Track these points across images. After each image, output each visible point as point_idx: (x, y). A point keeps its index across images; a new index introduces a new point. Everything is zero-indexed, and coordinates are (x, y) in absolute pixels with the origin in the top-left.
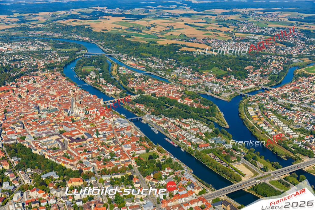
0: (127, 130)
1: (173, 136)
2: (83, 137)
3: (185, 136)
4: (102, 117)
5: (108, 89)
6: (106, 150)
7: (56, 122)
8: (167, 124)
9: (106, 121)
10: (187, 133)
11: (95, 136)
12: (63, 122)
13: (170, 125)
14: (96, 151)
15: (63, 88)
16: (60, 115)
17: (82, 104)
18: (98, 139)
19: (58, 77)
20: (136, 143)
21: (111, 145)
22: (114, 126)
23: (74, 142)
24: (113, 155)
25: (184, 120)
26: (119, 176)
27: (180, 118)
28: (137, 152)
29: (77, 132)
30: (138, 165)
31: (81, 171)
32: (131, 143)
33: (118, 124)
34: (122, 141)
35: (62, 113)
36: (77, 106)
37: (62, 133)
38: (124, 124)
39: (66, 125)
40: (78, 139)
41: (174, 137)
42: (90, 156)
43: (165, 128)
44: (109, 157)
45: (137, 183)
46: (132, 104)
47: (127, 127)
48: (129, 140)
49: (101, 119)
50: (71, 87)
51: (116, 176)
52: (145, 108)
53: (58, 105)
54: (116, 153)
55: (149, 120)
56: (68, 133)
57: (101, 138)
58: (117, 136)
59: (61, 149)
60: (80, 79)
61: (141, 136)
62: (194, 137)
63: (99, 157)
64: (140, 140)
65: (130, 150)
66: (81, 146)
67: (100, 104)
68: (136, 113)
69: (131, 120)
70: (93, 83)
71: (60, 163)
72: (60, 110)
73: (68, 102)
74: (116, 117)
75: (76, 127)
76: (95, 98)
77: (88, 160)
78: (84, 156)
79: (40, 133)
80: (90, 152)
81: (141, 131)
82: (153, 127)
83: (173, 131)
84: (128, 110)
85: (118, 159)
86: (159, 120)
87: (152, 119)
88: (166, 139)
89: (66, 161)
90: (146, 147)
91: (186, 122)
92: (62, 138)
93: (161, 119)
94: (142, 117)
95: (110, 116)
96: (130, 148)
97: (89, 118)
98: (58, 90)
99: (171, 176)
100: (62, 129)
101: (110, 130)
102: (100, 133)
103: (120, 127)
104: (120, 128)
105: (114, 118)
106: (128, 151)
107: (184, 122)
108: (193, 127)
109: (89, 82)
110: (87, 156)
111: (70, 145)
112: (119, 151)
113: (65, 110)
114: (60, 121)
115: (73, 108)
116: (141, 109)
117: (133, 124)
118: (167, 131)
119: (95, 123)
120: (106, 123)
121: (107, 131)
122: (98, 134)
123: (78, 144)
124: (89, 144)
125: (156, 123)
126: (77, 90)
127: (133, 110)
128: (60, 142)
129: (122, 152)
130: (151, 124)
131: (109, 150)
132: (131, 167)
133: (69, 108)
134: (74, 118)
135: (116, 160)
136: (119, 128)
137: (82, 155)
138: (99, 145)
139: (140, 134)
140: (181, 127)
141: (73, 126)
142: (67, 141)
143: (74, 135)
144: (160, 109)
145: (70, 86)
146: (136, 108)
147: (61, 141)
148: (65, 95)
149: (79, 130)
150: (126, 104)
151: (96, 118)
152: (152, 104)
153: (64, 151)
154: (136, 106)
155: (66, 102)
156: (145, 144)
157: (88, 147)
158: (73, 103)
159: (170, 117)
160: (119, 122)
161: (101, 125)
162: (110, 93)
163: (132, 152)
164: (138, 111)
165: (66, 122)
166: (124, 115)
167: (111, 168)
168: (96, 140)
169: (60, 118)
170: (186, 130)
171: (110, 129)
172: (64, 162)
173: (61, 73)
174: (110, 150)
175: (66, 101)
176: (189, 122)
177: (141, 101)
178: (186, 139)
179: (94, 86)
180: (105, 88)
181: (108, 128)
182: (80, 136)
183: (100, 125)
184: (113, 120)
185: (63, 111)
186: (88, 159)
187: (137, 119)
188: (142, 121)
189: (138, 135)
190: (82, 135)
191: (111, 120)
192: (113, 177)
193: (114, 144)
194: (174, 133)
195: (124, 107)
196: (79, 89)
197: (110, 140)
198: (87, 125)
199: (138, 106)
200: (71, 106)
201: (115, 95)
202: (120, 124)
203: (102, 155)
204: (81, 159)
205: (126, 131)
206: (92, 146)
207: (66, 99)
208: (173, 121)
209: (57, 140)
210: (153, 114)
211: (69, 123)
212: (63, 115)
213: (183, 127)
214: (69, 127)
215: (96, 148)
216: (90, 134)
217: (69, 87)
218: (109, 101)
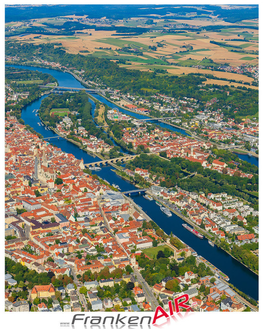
0: (122, 210)
1: (195, 221)
2: (53, 220)
3: (215, 220)
4: (82, 189)
5: (91, 145)
6: (89, 241)
7: (11, 195)
8: (186, 201)
9: (89, 195)
10: (217, 217)
11: (72, 218)
12: (21, 195)
13: (190, 203)
14: (73, 243)
15: (21, 142)
16: (18, 185)
17: (52, 169)
18: (77, 223)
19: (14, 124)
20: (136, 231)
21: (98, 234)
22: (102, 203)
23: (39, 228)
24: (100, 249)
25: (212, 196)
26: (111, 284)
27: (207, 192)
28: (138, 246)
29: (44, 212)
30: (140, 266)
31: (51, 274)
32: (130, 230)
33: (107, 200)
34: (114, 227)
35: (21, 181)
36: (43, 171)
37: (20, 214)
38: (117, 200)
39: (26, 200)
40: (46, 223)
41: (198, 223)
42: (66, 251)
43: (182, 208)
44: (95, 253)
45: (139, 296)
46: (129, 168)
47: (122, 206)
48: (125, 227)
49: (81, 191)
50: (33, 141)
51: (106, 284)
52: (150, 176)
53: (13, 169)
54: (106, 247)
55: (156, 194)
56: (30, 214)
57: (82, 222)
58: (107, 219)
59: (19, 239)
60: (47, 129)
61: (144, 220)
62: (229, 223)
63: (78, 252)
64: (143, 227)
65: (128, 243)
66: (50, 235)
67: (80, 168)
68: (136, 182)
69: (127, 195)
70: (68, 134)
71: (19, 260)
72: (17, 177)
73: (29, 165)
74: (105, 190)
75: (42, 204)
76: (72, 159)
77: (62, 257)
78: (56, 251)
80: (65, 245)
81: (144, 213)
82: (163, 206)
83: (195, 213)
84: (123, 178)
85: (109, 257)
86: (173, 194)
87: (161, 193)
88: (185, 225)
89: (27, 258)
90: (154, 238)
91: (216, 199)
92: (20, 221)
93: (176, 193)
94: (145, 189)
95: (95, 187)
96: (128, 239)
97: (62, 191)
98: (13, 145)
99: (194, 286)
100: (20, 207)
101: (95, 210)
102: (80, 214)
103: (112, 205)
104: (111, 207)
105: (101, 191)
106: (124, 244)
107: (213, 198)
108: (227, 207)
109: (61, 133)
110: (60, 251)
111: (33, 233)
112: (110, 244)
113: (24, 177)
114: (18, 195)
115: (37, 173)
116: (143, 177)
117: (132, 201)
118: (185, 212)
119: (72, 198)
120: (89, 199)
121: (90, 211)
122: (76, 216)
123: (46, 231)
124: (63, 230)
125: (168, 200)
126: (44, 145)
127: (131, 178)
128: (18, 227)
129: (116, 245)
130: (161, 201)
131: (94, 242)
132: (129, 270)
133: (31, 174)
134: (39, 190)
135: (106, 257)
136: (109, 207)
137: (53, 249)
138: (79, 234)
139: (143, 216)
140: (208, 207)
141: (37, 203)
142: (27, 226)
143: (40, 217)
144: (173, 177)
145: (31, 138)
146: (136, 175)
147: (19, 225)
148: (25, 153)
149: (48, 209)
150: (120, 168)
151: (72, 191)
152: (162, 169)
153: (23, 242)
154: (136, 172)
155: (27, 164)
156: (152, 232)
157: (61, 235)
158: (37, 165)
159: (190, 190)
160: (109, 196)
161: (82, 201)
162: (93, 151)
163: (131, 245)
164: (139, 180)
165: (26, 195)
166: (117, 186)
167: (98, 270)
168: (74, 224)
169: (18, 190)
170: (216, 211)
171: (95, 208)
172: (24, 260)
173: (18, 118)
174: (96, 241)
175: (26, 162)
176: (221, 199)
177: (143, 164)
178: (216, 227)
179: (69, 140)
180: (86, 144)
181: (93, 207)
182: (48, 218)
183: (79, 201)
184: (100, 194)
185: (22, 179)
186: (62, 255)
187: (138, 192)
188: (146, 196)
189: (140, 218)
190: (52, 217)
191: (97, 193)
192: (102, 285)
193: (101, 233)
194: (196, 217)
195: (117, 173)
196: (46, 144)
197: (96, 225)
198: (59, 201)
199: (138, 172)
200: (34, 170)
201: (103, 155)
202: (111, 200)
203: (84, 249)
204: (51, 255)
205: (120, 211)
206: (68, 235)
207: (26, 160)
208: (195, 197)
209: (14, 224)
210: (163, 185)
211: (32, 198)
212: (22, 184)
213: (212, 206)
214: (31, 204)
215: (75, 239)
216: (64, 215)
217: (30, 140)
218: (93, 164)
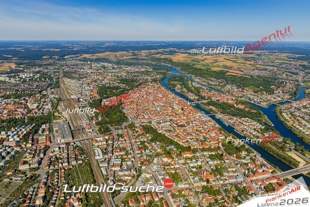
0: (209, 122)
2: (184, 125)
7: (166, 113)
9: (195, 115)
11: (191, 124)
21: (202, 131)
23: (179, 127)
28: (220, 138)
29: (180, 121)
30: (223, 146)
31: (190, 147)
32: (214, 131)
33: (202, 118)
34: (208, 129)
37: (171, 121)
38: (206, 118)
41: (240, 130)
43: (232, 123)
44: (203, 139)
45: (227, 160)
48: (212, 129)
49: (191, 113)
51: (212, 153)
54: (207, 137)
55: (220, 116)
56: (175, 121)
57: (195, 126)
58: (204, 126)
59: (173, 131)
64: (219, 130)
75: (178, 118)
77: (191, 140)
79: (159, 119)
80: (191, 135)
88: (235, 130)
90: (225, 135)
92: (172, 124)
96: (215, 134)
97: (184, 113)
99: (247, 157)
102: (193, 122)
104: (204, 121)
114: (169, 113)
119: (189, 116)
121: (197, 122)
123: (182, 129)
129: (210, 136)
131: (202, 135)
134: (176, 112)
135: (208, 141)
137: (187, 137)
142: (175, 126)
151: (188, 113)
156: (223, 132)
157: (189, 131)
158: (174, 103)
161: (193, 117)
163: (216, 137)
167: (208, 147)
168: (192, 127)
182: (182, 123)
184: (199, 115)
189: (217, 126)
194: (239, 127)
197: (201, 128)
198: (184, 117)
203: (199, 137)
211: (174, 115)
215: (194, 133)
